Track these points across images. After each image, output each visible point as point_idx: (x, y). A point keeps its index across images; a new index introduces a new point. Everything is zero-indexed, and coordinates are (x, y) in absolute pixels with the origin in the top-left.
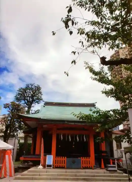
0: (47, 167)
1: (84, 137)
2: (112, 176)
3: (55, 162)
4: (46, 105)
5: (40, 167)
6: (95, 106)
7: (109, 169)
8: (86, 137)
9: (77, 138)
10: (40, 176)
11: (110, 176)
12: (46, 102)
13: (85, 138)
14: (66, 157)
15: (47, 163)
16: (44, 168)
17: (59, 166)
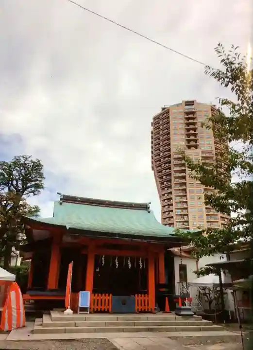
0: (80, 311)
1: (140, 261)
2: (189, 324)
3: (93, 302)
4: (64, 202)
5: (69, 311)
6: (149, 208)
7: (183, 313)
8: (142, 262)
9: (128, 263)
10: (75, 326)
11: (185, 324)
12: (64, 196)
13: (141, 264)
14: (111, 295)
15: (81, 304)
16: (74, 313)
17: (99, 310)
